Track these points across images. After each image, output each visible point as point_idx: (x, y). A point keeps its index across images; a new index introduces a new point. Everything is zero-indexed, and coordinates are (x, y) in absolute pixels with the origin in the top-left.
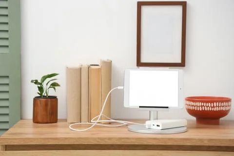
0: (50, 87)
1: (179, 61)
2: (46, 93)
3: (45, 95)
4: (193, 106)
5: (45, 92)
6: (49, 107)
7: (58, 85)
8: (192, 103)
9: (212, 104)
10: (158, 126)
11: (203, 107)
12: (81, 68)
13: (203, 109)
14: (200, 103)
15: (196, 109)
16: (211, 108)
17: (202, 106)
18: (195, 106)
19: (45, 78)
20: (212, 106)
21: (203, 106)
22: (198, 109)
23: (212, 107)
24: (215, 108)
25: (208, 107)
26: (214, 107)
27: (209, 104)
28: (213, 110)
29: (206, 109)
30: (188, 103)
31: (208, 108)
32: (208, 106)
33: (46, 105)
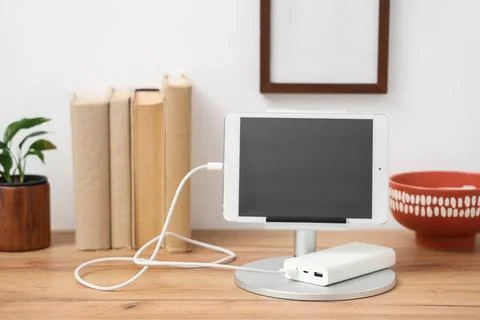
0: (29, 153)
1: (372, 78)
2: (19, 167)
3: (17, 173)
4: (409, 204)
5: (15, 165)
6: (26, 209)
7: (50, 146)
8: (406, 197)
9: (460, 200)
10: (316, 274)
11: (436, 209)
12: (108, 105)
13: (437, 214)
14: (429, 198)
15: (417, 213)
16: (456, 211)
17: (433, 206)
18: (414, 205)
19: (14, 128)
20: (460, 205)
21: (437, 205)
22: (423, 214)
23: (459, 209)
24: (468, 210)
25: (448, 209)
26: (464, 208)
27: (453, 199)
28: (461, 214)
29: (444, 215)
30: (397, 194)
31: (450, 210)
32: (450, 206)
33: (18, 203)
